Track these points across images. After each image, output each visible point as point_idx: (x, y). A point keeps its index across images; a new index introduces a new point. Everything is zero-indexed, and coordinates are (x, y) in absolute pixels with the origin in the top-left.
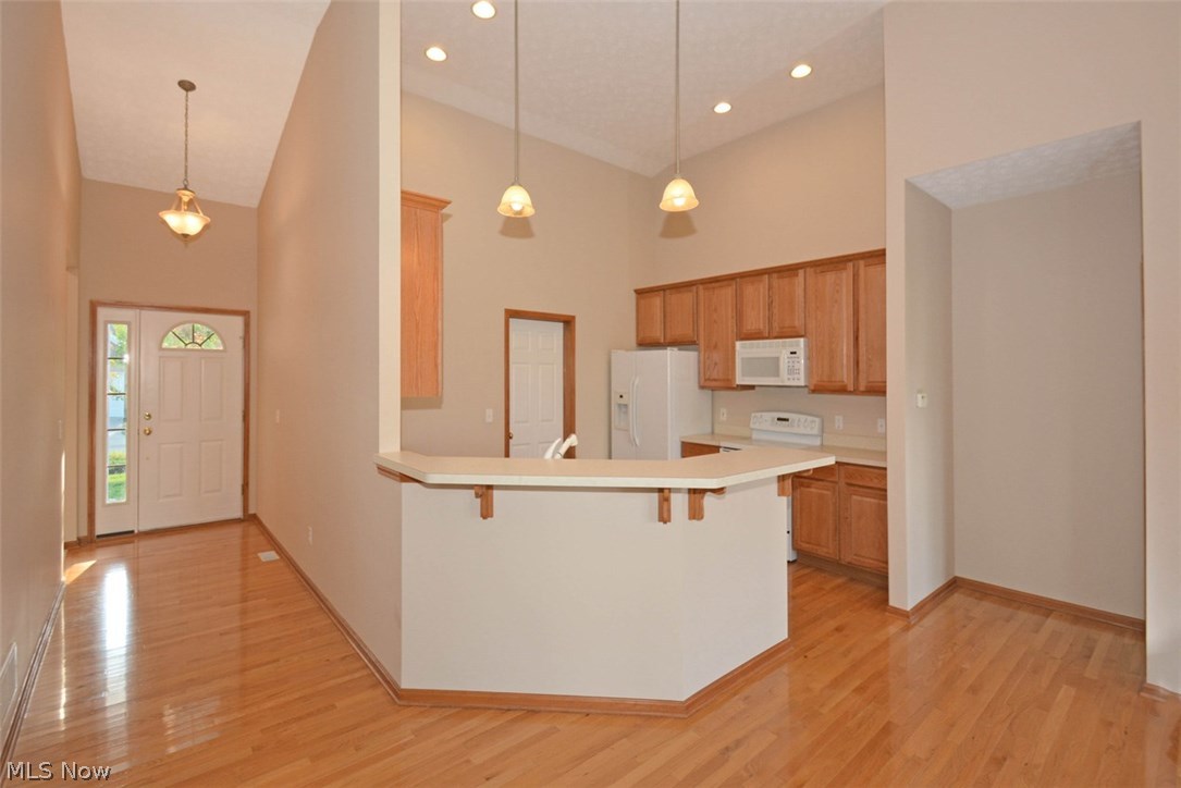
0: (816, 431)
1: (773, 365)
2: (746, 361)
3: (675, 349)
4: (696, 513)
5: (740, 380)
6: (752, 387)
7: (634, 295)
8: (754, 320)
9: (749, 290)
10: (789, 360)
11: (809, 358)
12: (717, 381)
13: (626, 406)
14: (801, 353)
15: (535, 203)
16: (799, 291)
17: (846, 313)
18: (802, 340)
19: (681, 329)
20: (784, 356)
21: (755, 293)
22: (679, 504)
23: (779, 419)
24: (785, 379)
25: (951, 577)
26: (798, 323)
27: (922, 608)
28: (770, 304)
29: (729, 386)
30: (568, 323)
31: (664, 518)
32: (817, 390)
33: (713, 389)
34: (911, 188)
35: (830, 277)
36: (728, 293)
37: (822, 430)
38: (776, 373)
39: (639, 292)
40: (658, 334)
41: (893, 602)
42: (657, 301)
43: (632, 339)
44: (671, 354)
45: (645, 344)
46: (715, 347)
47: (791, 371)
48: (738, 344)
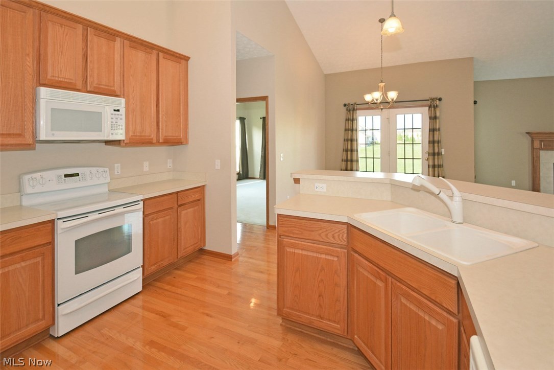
10: (111, 117)
14: (123, 111)
20: (108, 111)
23: (66, 176)
24: (108, 134)
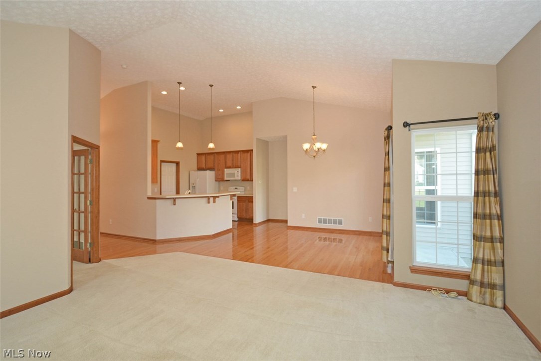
0: (243, 190)
1: (233, 175)
2: (227, 174)
3: (209, 171)
4: (214, 202)
5: (226, 179)
6: (229, 180)
7: (196, 155)
8: (229, 163)
9: (228, 156)
10: (237, 173)
11: (241, 173)
12: (220, 179)
13: (195, 187)
14: (240, 172)
15: (183, 145)
16: (239, 158)
17: (249, 163)
18: (240, 169)
19: (211, 165)
21: (229, 157)
22: (211, 199)
23: (235, 188)
24: (236, 178)
25: (268, 219)
26: (239, 165)
27: (260, 224)
28: (233, 160)
29: (223, 180)
30: (178, 164)
31: (209, 203)
32: (243, 180)
33: (219, 181)
34: (257, 139)
35: (246, 154)
36: (223, 156)
37: (245, 190)
38: (234, 177)
39: (198, 154)
40: (204, 166)
41: (254, 222)
42: (203, 158)
43: (196, 168)
44: (208, 172)
45: (200, 169)
46: (220, 170)
47: (238, 176)
48: (225, 169)
